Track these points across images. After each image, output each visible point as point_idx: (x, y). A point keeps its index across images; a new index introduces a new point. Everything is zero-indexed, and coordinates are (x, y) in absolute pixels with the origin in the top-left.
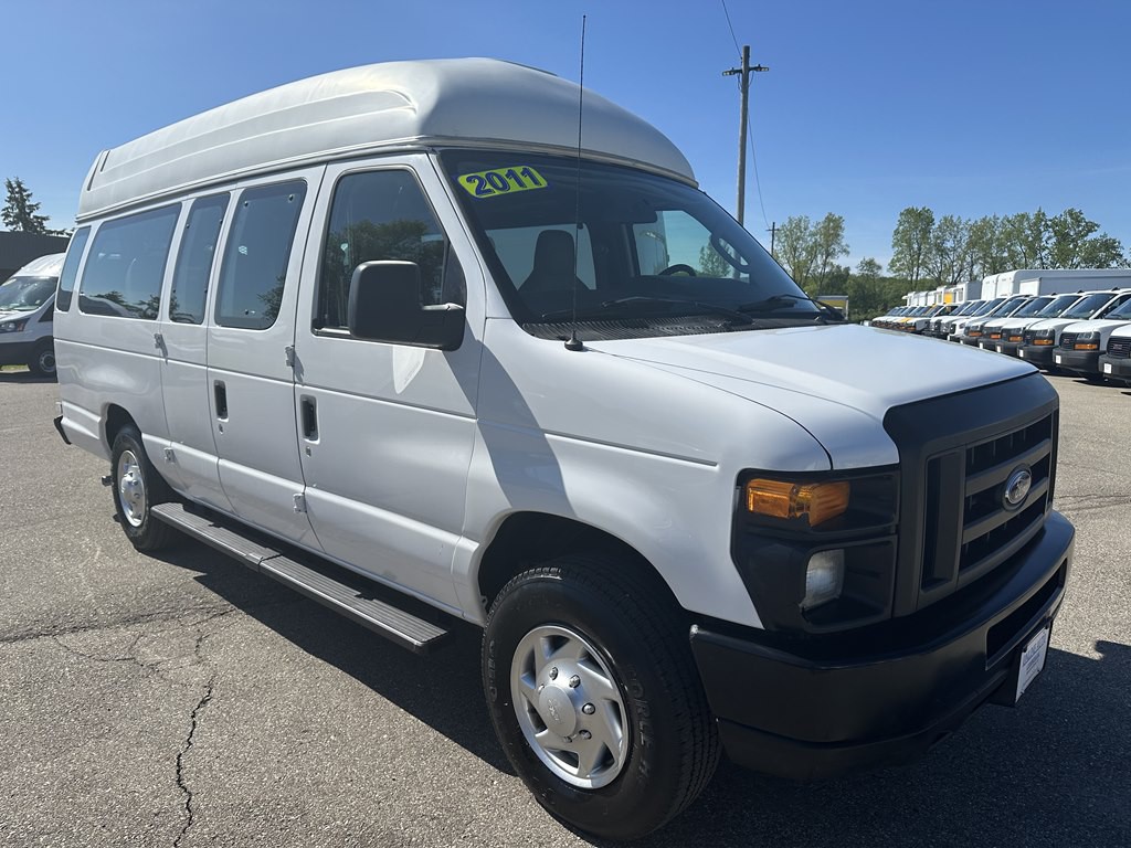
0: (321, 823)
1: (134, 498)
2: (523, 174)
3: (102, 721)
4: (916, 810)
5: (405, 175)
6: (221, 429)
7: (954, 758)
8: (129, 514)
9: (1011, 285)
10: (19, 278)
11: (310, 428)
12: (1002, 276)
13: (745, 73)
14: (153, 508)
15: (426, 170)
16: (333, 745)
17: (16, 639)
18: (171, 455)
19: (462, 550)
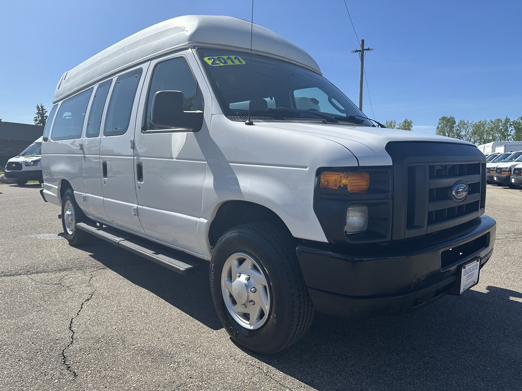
0: (131, 345)
1: (70, 221)
2: (234, 59)
3: (41, 306)
4: (414, 349)
5: (182, 58)
6: (105, 182)
7: (437, 329)
8: (68, 230)
9: (491, 149)
10: (36, 143)
11: (140, 176)
12: (487, 145)
13: (362, 51)
14: (77, 224)
15: (191, 55)
16: (143, 317)
17: (10, 275)
18: (85, 198)
19: (201, 223)
